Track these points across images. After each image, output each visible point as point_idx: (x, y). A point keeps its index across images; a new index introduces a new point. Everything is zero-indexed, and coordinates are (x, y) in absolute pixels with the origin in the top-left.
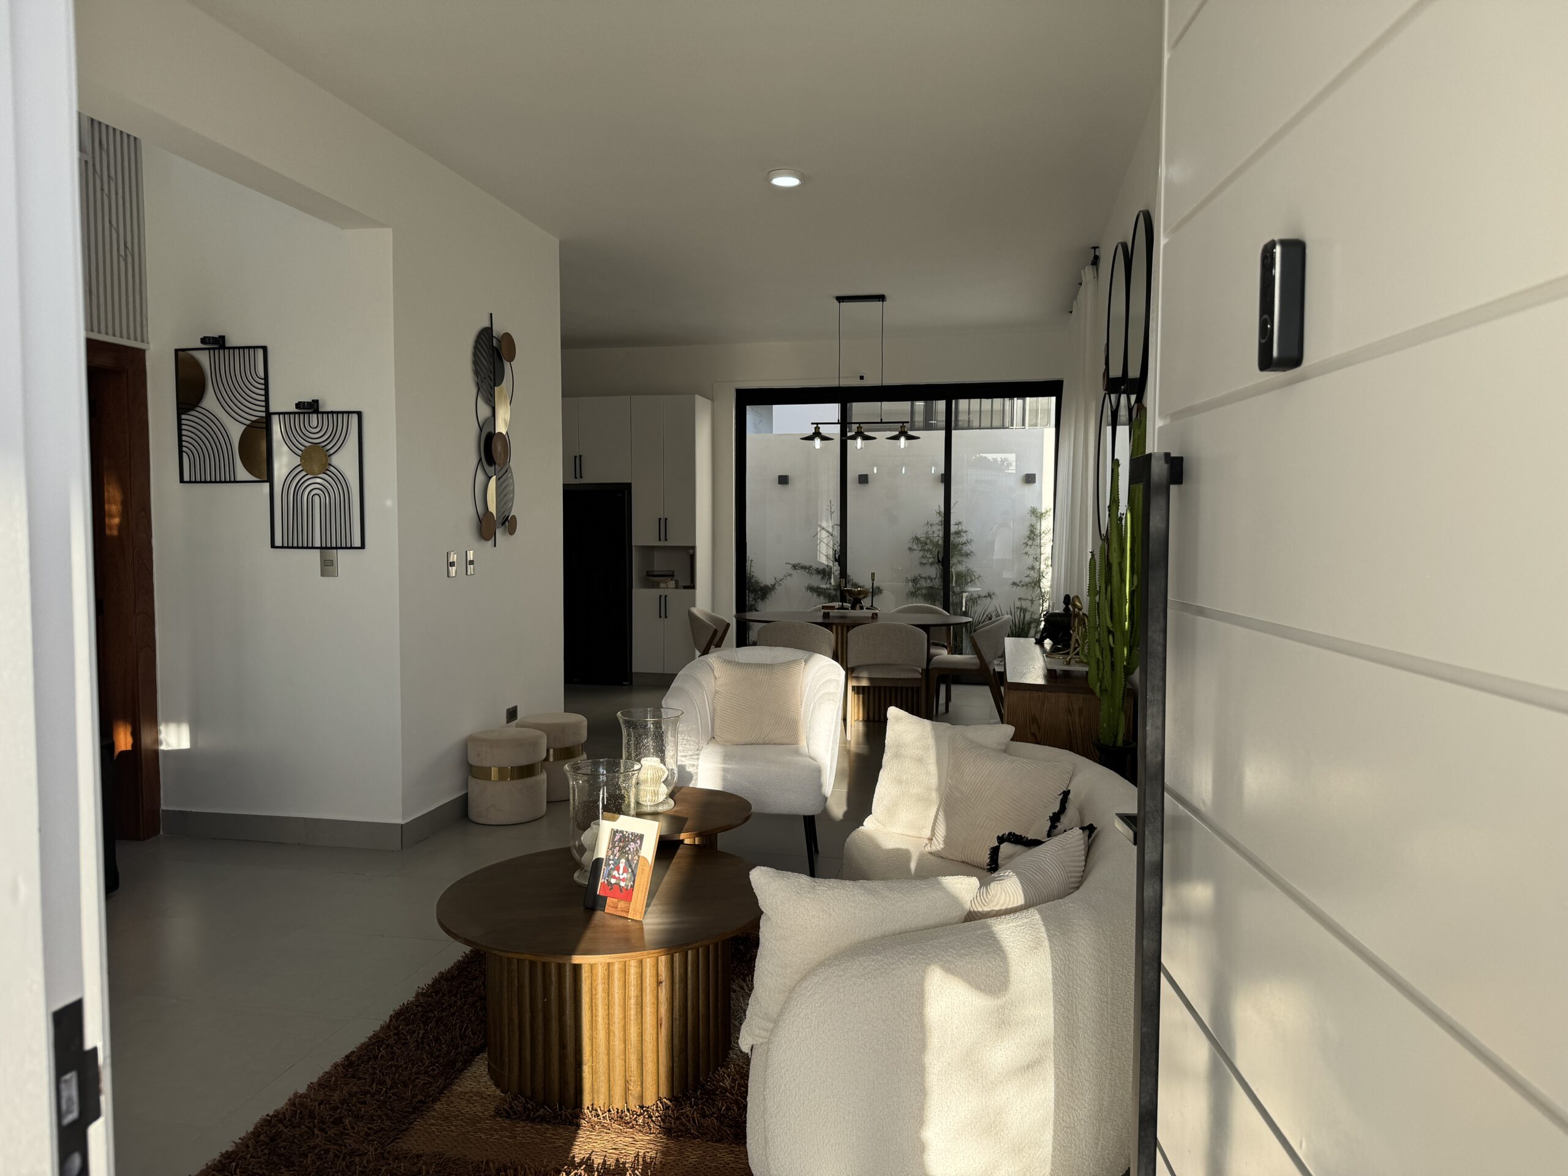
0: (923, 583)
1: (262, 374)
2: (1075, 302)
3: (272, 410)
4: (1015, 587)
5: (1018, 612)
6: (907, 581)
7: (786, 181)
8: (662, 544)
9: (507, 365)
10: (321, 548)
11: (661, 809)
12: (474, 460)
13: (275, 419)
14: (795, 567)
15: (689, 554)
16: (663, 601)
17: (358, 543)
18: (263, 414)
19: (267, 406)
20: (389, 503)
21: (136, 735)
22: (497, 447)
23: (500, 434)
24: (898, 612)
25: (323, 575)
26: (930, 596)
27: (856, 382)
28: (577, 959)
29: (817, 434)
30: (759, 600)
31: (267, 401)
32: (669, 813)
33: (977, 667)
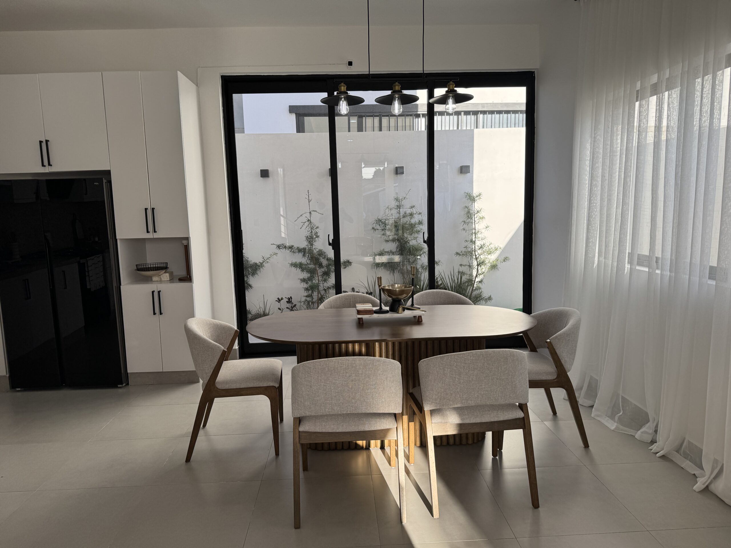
4: (458, 256)
8: (150, 236)
15: (183, 245)
16: (156, 296)
27: (344, 69)
33: (555, 377)
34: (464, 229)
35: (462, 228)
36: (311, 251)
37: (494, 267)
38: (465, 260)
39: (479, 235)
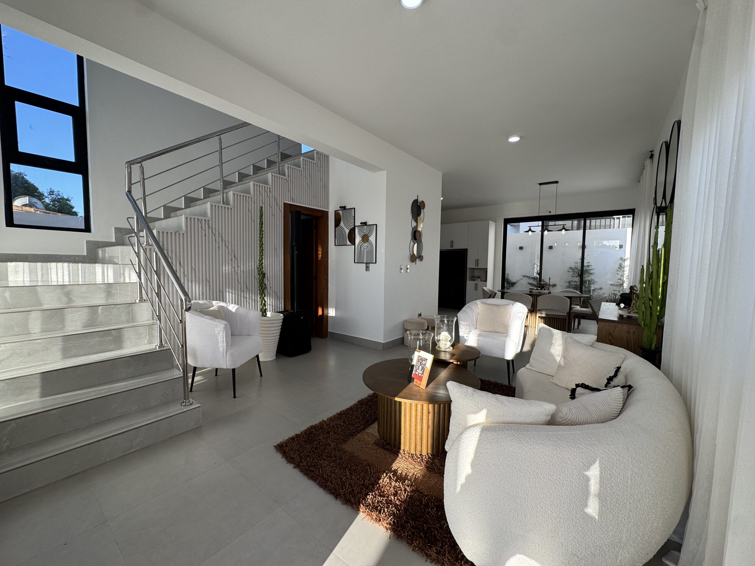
0: (573, 283)
1: (353, 215)
2: (641, 176)
3: (356, 225)
4: (612, 286)
5: (613, 295)
6: (566, 282)
7: (514, 139)
8: (476, 267)
9: (422, 210)
10: (366, 263)
11: (447, 350)
12: (410, 238)
13: (356, 227)
14: (524, 276)
15: (485, 270)
16: (476, 285)
17: (375, 262)
18: (353, 227)
19: (354, 224)
20: (383, 250)
21: (323, 311)
22: (417, 235)
23: (419, 231)
24: (560, 292)
25: (366, 270)
26: (575, 288)
27: (548, 214)
28: (397, 399)
29: (530, 230)
30: (511, 287)
31: (354, 223)
32: (451, 352)
33: (592, 313)
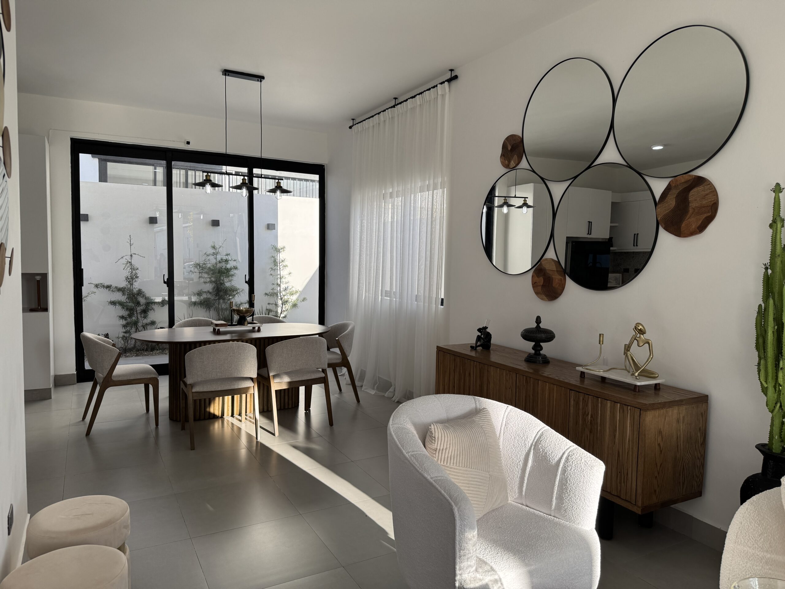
14: (97, 286)
27: (182, 146)
33: (341, 361)
34: (271, 275)
35: (270, 273)
36: (131, 291)
37: (295, 305)
38: (272, 300)
39: (283, 280)
